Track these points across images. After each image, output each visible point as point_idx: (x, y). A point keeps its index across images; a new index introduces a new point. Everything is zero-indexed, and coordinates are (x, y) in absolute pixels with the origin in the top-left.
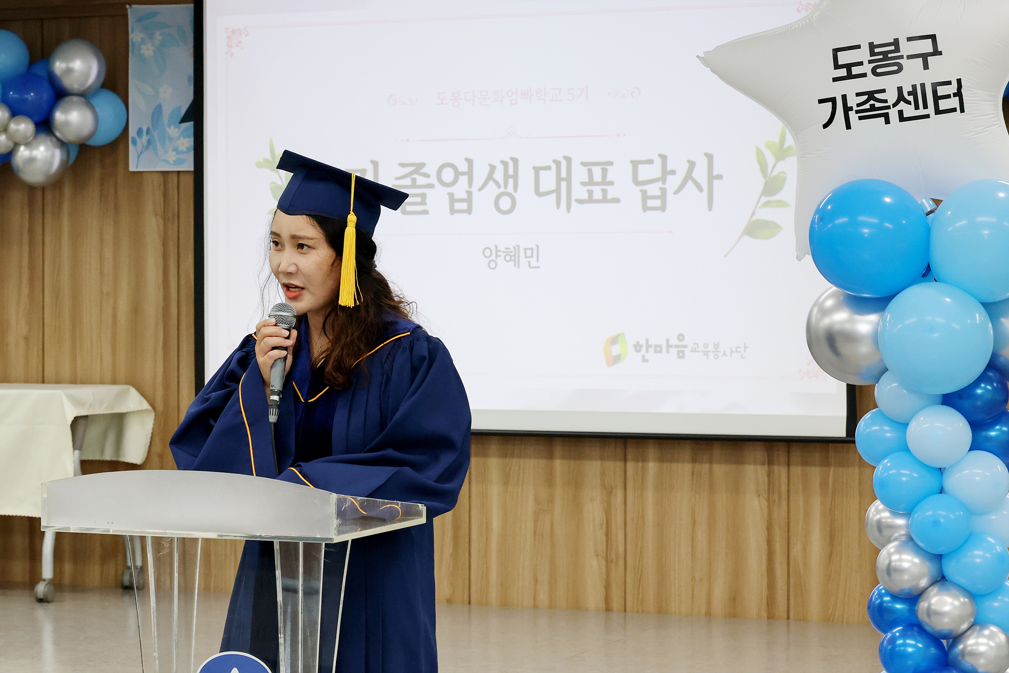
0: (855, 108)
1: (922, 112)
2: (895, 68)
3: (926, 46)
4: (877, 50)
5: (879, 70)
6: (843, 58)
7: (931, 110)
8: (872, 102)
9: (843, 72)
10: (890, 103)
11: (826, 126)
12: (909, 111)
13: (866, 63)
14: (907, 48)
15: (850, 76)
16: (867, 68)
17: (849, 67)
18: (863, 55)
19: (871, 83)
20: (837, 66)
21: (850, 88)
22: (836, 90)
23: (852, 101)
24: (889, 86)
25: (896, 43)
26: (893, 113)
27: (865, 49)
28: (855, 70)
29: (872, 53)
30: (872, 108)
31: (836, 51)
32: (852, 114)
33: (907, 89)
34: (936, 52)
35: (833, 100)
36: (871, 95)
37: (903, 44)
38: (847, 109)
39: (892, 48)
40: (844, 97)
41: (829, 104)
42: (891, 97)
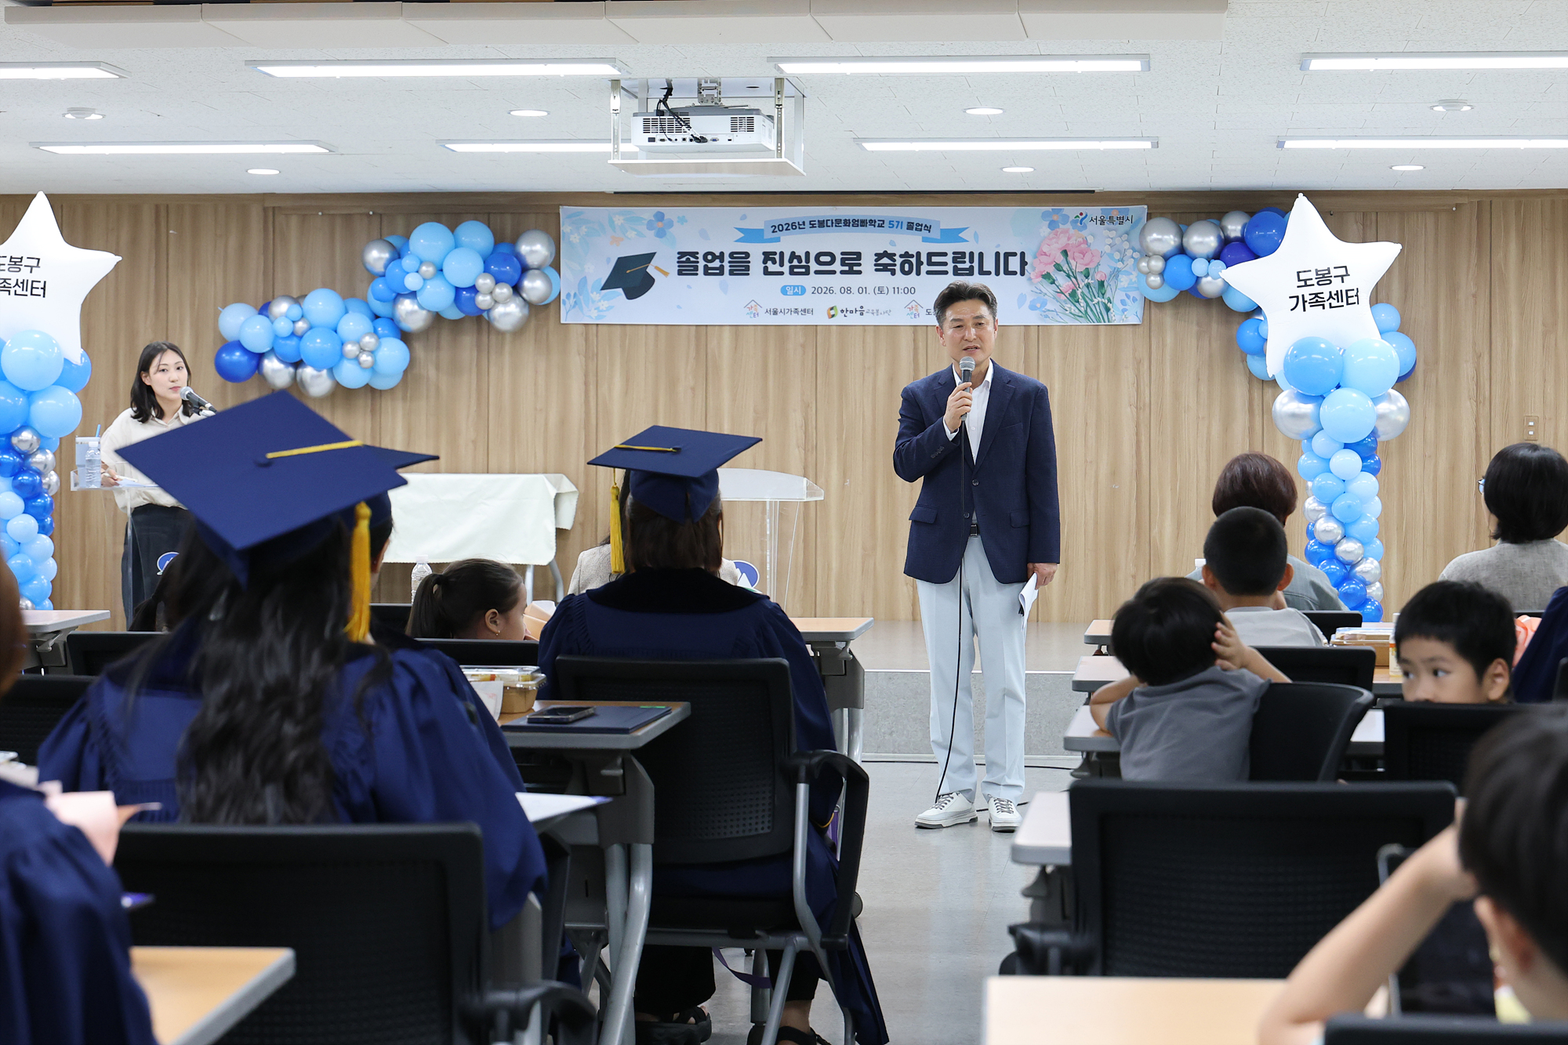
0: (1309, 301)
1: (1340, 304)
2: (1328, 282)
3: (1342, 272)
4: (1319, 273)
5: (1320, 283)
6: (1303, 276)
7: (1344, 303)
8: (1317, 298)
9: (1302, 283)
10: (1325, 299)
11: (1292, 310)
12: (1334, 303)
13: (1314, 279)
14: (1333, 272)
15: (1306, 285)
16: (1314, 282)
17: (1305, 281)
18: (1313, 275)
19: (1316, 289)
20: (1299, 280)
21: (1306, 291)
22: (1299, 292)
23: (1307, 298)
24: (1325, 290)
25: (1329, 269)
26: (1327, 304)
27: (1313, 272)
28: (1309, 283)
29: (1317, 274)
30: (1317, 301)
31: (1298, 273)
32: (1306, 304)
33: (1334, 292)
34: (1347, 275)
35: (1297, 297)
36: (1316, 295)
37: (1332, 270)
38: (1304, 302)
39: (1327, 272)
40: (1303, 296)
41: (1296, 299)
42: (1326, 296)
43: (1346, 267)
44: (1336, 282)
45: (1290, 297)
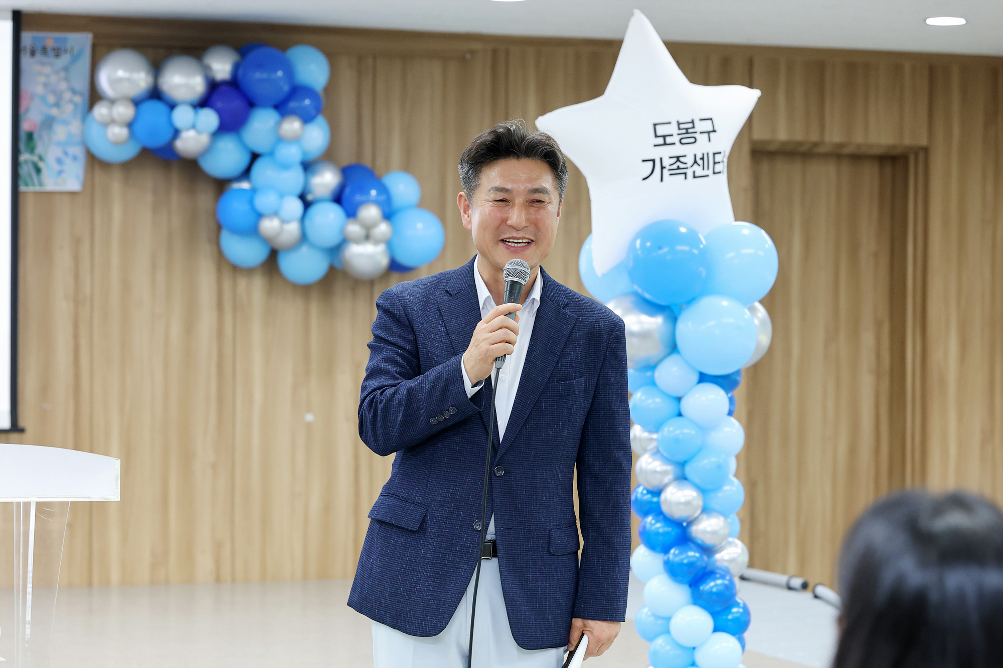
0: (668, 167)
1: (705, 172)
2: (692, 140)
3: (707, 126)
4: (682, 126)
5: (684, 141)
6: (661, 130)
7: (710, 172)
8: (678, 163)
9: (661, 141)
10: (689, 165)
12: (699, 171)
13: (675, 135)
14: (700, 126)
15: (665, 144)
16: (675, 139)
17: (664, 137)
18: (673, 129)
19: (678, 150)
20: (656, 136)
21: (666, 153)
22: (656, 153)
23: (666, 162)
24: (689, 152)
25: (693, 122)
26: (690, 173)
27: (675, 125)
28: (669, 140)
29: (679, 129)
30: (678, 168)
31: (655, 125)
32: (665, 171)
33: (699, 156)
34: (714, 131)
35: (654, 161)
36: (678, 158)
37: (697, 123)
38: (663, 168)
39: (690, 125)
40: (661, 159)
41: (651, 163)
42: (689, 160)
43: (711, 119)
44: (702, 139)
45: (644, 161)
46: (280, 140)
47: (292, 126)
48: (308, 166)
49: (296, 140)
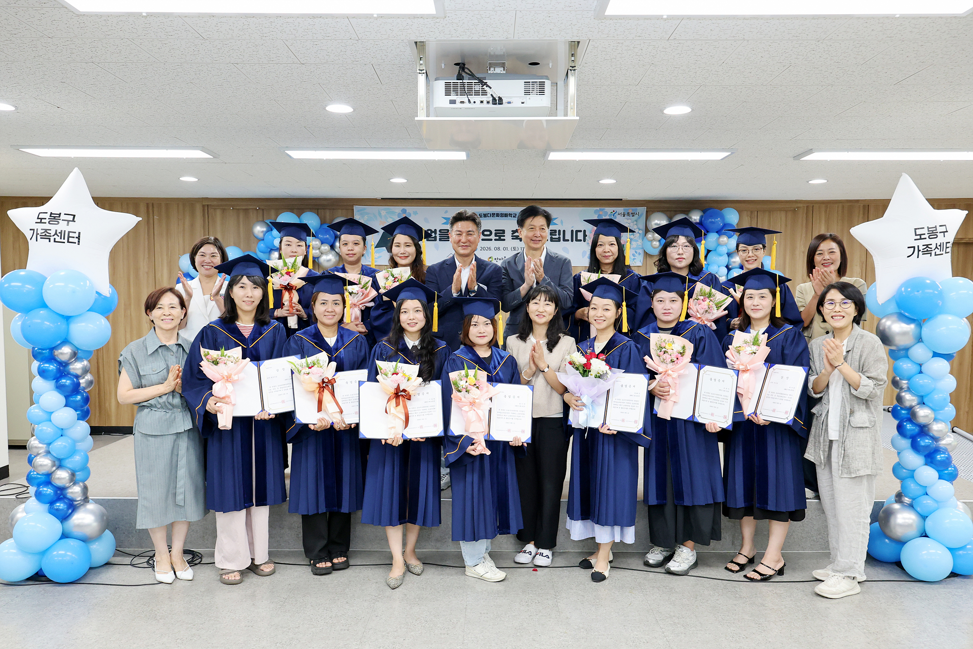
0: (922, 251)
1: (941, 253)
2: (936, 236)
3: (943, 229)
4: (930, 230)
5: (931, 237)
6: (918, 232)
7: (944, 252)
8: (927, 248)
9: (918, 237)
10: (933, 249)
11: (908, 257)
12: (938, 252)
13: (926, 234)
14: (940, 229)
15: (921, 239)
16: (927, 236)
17: (920, 235)
18: (925, 231)
19: (928, 241)
20: (916, 235)
21: (921, 243)
22: (916, 243)
23: (921, 248)
24: (933, 242)
25: (935, 227)
26: (933, 253)
27: (926, 229)
28: (923, 237)
29: (929, 231)
30: (927, 251)
31: (916, 229)
32: (920, 253)
33: (939, 244)
34: (947, 231)
35: (914, 247)
36: (927, 246)
37: (938, 227)
38: (919, 251)
39: (935, 229)
40: (918, 246)
41: (912, 249)
42: (933, 247)
43: (945, 225)
44: (940, 235)
45: (908, 248)
46: (719, 244)
47: (724, 239)
48: (729, 255)
49: (726, 244)
